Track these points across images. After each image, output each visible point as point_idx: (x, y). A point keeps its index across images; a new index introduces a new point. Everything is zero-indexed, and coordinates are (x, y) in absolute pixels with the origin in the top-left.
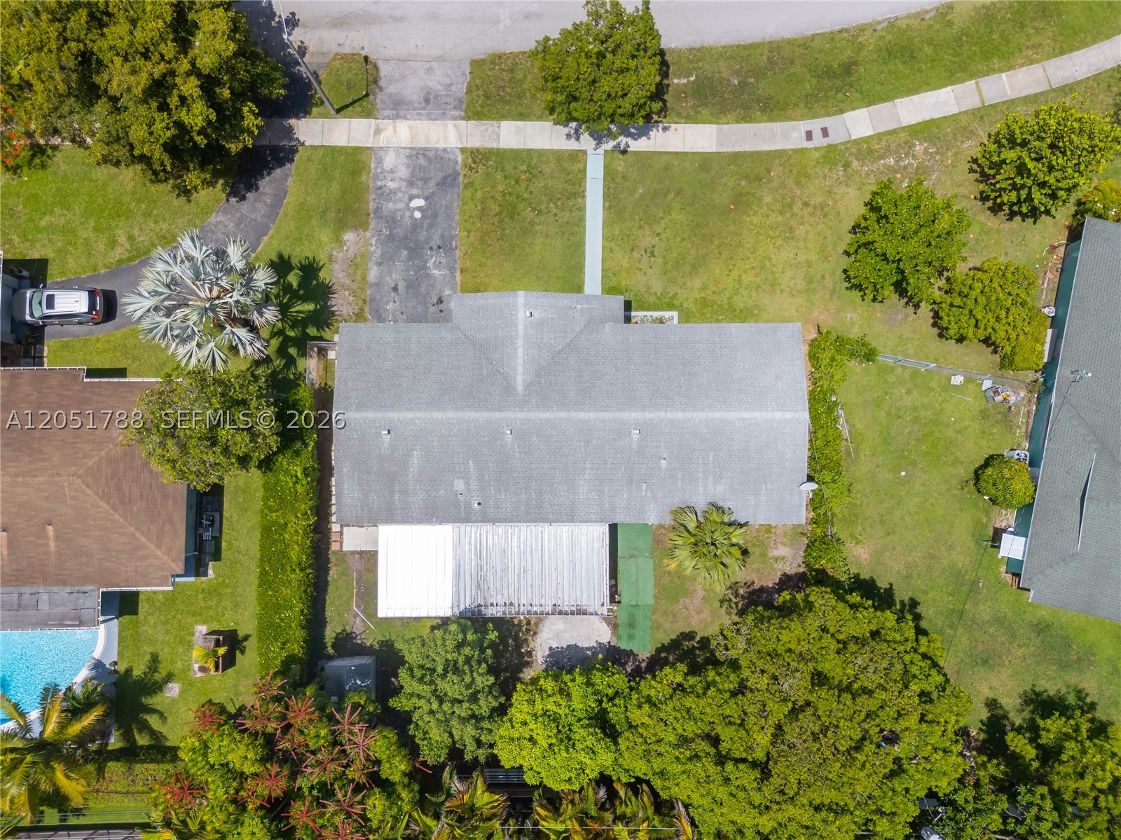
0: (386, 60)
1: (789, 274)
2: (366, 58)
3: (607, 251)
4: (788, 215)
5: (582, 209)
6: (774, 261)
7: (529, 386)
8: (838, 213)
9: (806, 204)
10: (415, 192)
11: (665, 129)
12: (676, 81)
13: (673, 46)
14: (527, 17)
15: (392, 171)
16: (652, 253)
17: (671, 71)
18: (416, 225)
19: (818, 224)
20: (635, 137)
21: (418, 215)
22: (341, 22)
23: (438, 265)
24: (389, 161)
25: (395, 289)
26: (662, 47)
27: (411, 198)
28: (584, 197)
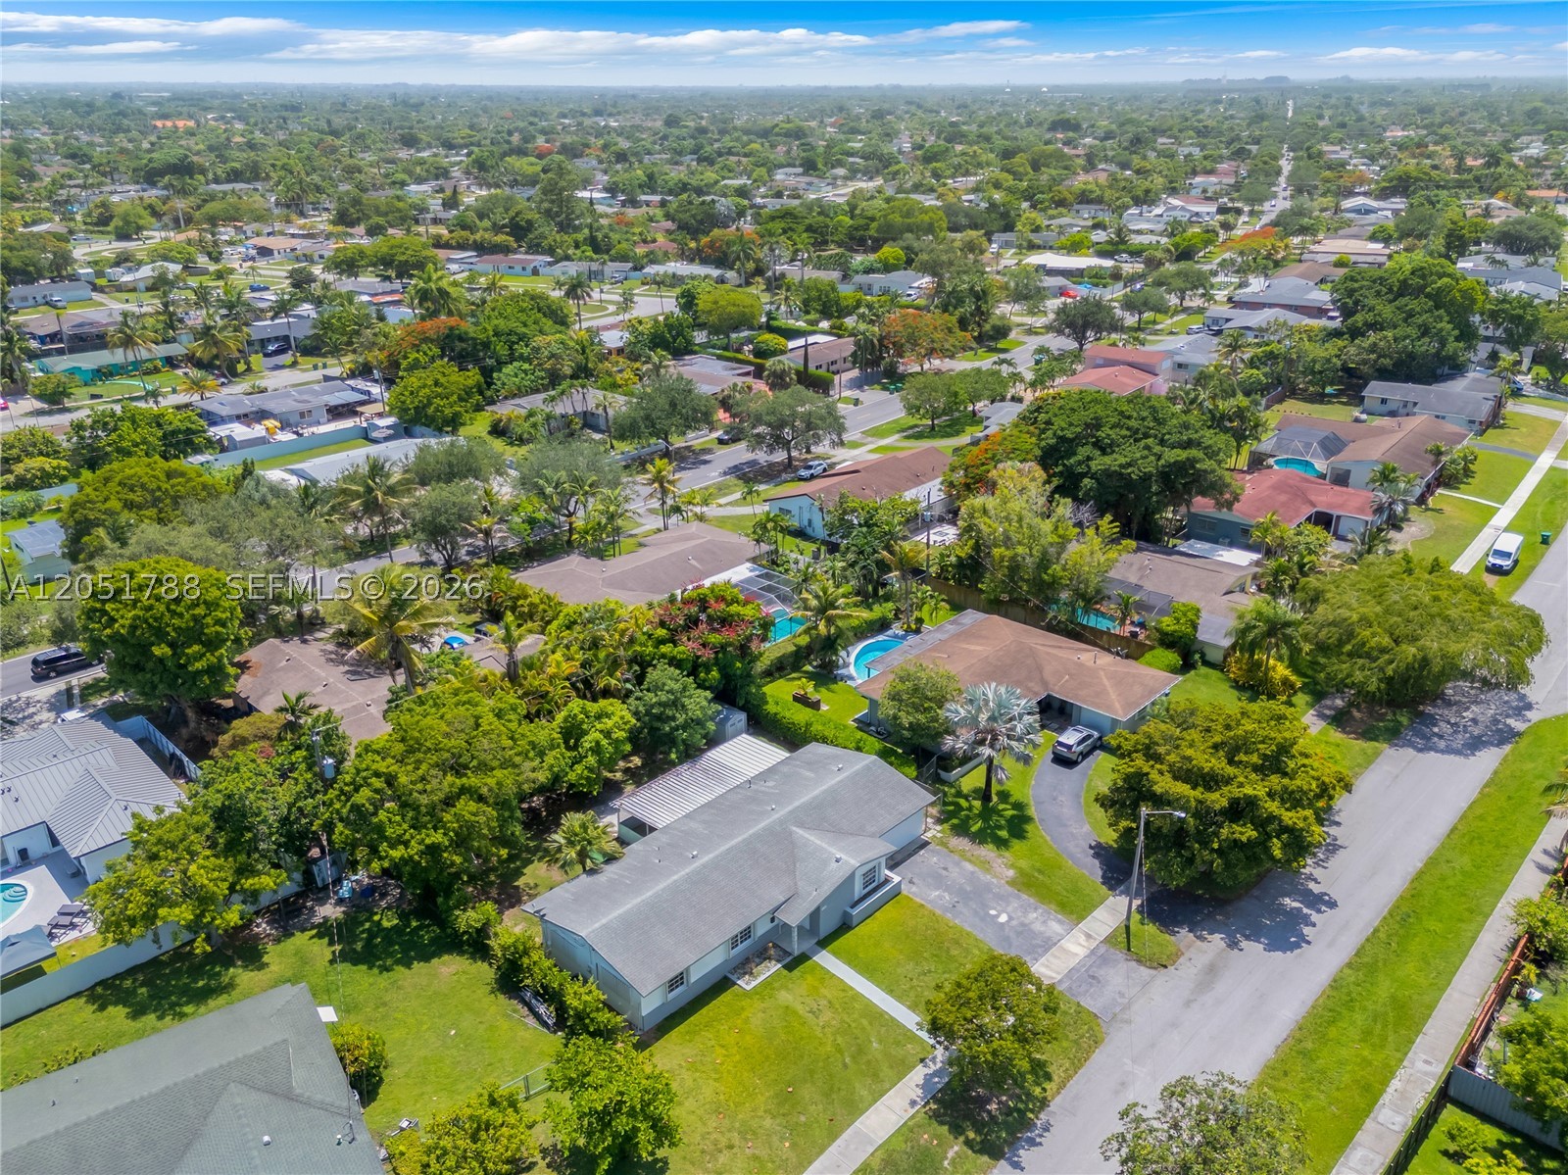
0: (1153, 978)
1: (689, 1083)
2: (1165, 967)
3: (845, 988)
4: (737, 1125)
5: (899, 999)
6: (711, 1082)
7: (791, 833)
8: (693, 1163)
9: (731, 1147)
10: (1014, 923)
11: (913, 1103)
12: (956, 1148)
13: (995, 1171)
14: (1123, 1084)
15: (1044, 922)
16: (813, 1013)
17: (970, 1152)
18: (985, 907)
19: (703, 1138)
20: (928, 1078)
21: (993, 912)
22: (1212, 971)
23: (940, 897)
24: (1055, 927)
25: (945, 869)
26: (1002, 1162)
27: (1010, 918)
28: (909, 1008)
